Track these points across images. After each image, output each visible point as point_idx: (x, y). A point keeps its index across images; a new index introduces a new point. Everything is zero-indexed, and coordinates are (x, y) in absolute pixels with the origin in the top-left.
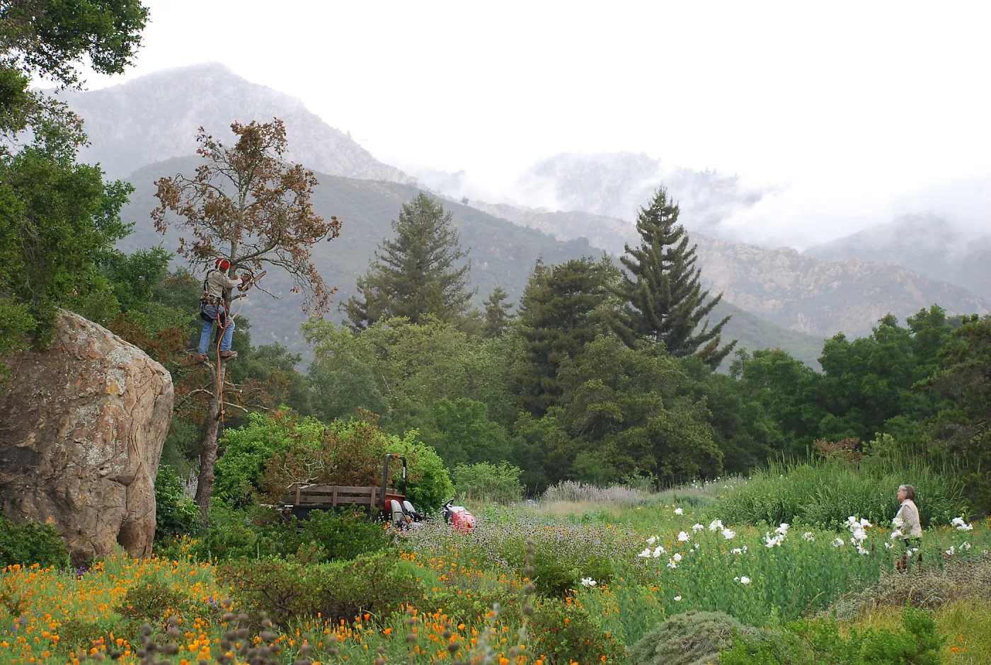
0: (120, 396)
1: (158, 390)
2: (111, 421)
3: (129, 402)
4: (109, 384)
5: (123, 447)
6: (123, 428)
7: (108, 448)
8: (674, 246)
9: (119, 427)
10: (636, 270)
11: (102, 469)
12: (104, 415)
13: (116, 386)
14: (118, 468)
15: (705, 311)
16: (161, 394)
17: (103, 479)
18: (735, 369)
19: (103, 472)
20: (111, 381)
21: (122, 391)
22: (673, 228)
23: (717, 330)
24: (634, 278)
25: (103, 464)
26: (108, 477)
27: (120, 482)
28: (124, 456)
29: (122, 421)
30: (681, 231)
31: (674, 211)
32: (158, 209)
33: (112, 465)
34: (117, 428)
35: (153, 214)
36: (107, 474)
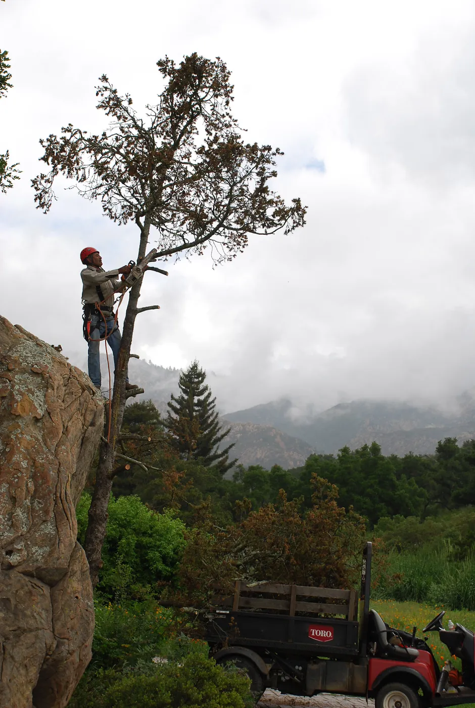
0: (37, 420)
1: (89, 418)
2: (24, 464)
3: (50, 433)
4: (18, 398)
5: (46, 512)
6: (44, 477)
7: (20, 513)
8: (202, 398)
9: (38, 475)
10: (176, 411)
11: (9, 553)
12: (12, 453)
13: (31, 403)
14: (39, 552)
15: (219, 440)
16: (93, 424)
17: (13, 574)
18: (236, 477)
19: (14, 559)
20: (22, 394)
21: (40, 412)
22: (201, 387)
23: (226, 452)
24: (175, 416)
25: (12, 543)
26: (20, 569)
27: (41, 579)
28: (49, 528)
29: (42, 465)
30: (206, 388)
31: (202, 376)
32: (43, 177)
33: (27, 546)
34: (34, 477)
35: (34, 182)
36: (20, 564)
